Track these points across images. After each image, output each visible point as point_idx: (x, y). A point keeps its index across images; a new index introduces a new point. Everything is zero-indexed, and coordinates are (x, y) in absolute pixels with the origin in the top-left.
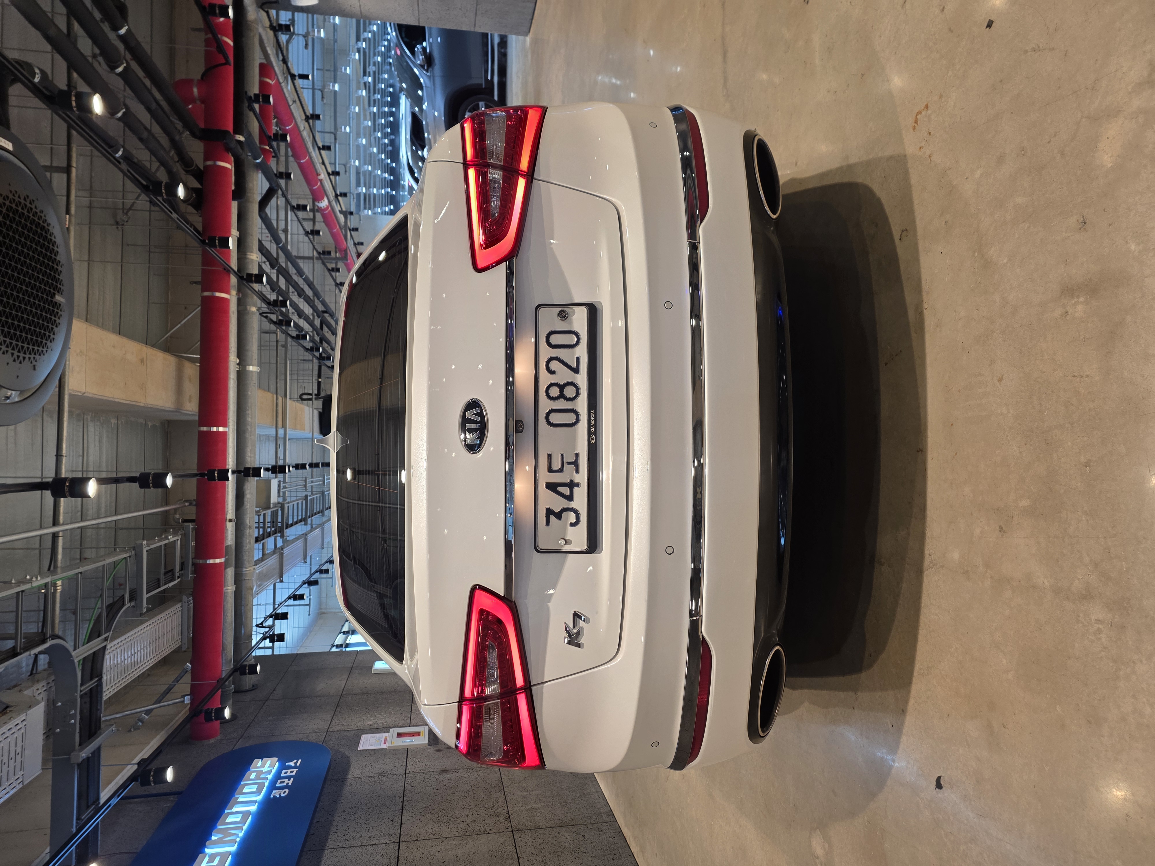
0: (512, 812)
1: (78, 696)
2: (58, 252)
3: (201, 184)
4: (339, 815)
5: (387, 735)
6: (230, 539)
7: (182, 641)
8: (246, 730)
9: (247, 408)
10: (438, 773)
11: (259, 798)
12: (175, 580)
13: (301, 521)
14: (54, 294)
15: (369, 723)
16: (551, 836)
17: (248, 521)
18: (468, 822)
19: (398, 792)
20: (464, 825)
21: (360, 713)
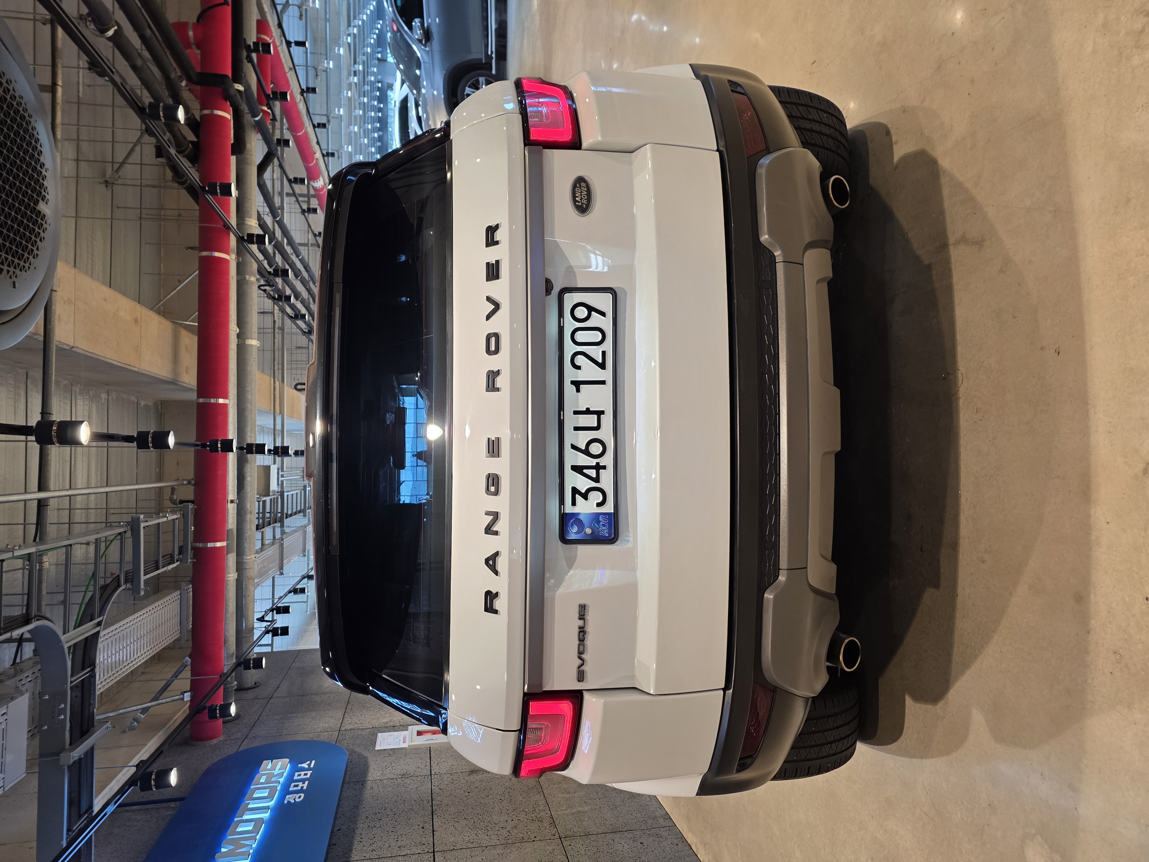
0: (556, 816)
1: (69, 688)
2: (41, 152)
3: (197, 136)
4: (362, 821)
5: (405, 733)
6: (231, 522)
7: (180, 632)
8: (251, 730)
9: (247, 384)
10: (467, 774)
11: (272, 804)
12: (174, 563)
13: (300, 512)
14: (38, 201)
15: (385, 721)
16: (605, 843)
17: (248, 506)
18: (509, 828)
19: (425, 795)
20: (504, 832)
21: (374, 710)
